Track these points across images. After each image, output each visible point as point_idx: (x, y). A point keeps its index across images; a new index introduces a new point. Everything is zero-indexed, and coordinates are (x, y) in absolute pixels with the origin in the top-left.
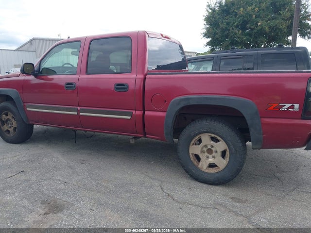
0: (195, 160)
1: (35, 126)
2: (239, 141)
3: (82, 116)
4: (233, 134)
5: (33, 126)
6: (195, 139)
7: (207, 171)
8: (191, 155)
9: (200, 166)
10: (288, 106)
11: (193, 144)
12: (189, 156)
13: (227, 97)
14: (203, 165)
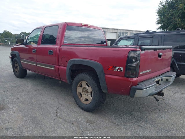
0: (80, 96)
1: (28, 71)
2: (97, 87)
3: (38, 66)
4: (94, 82)
5: (27, 71)
6: (79, 84)
7: (84, 103)
8: (78, 92)
9: (81, 100)
10: (118, 68)
11: (79, 87)
12: (77, 93)
13: (90, 61)
14: (83, 99)
